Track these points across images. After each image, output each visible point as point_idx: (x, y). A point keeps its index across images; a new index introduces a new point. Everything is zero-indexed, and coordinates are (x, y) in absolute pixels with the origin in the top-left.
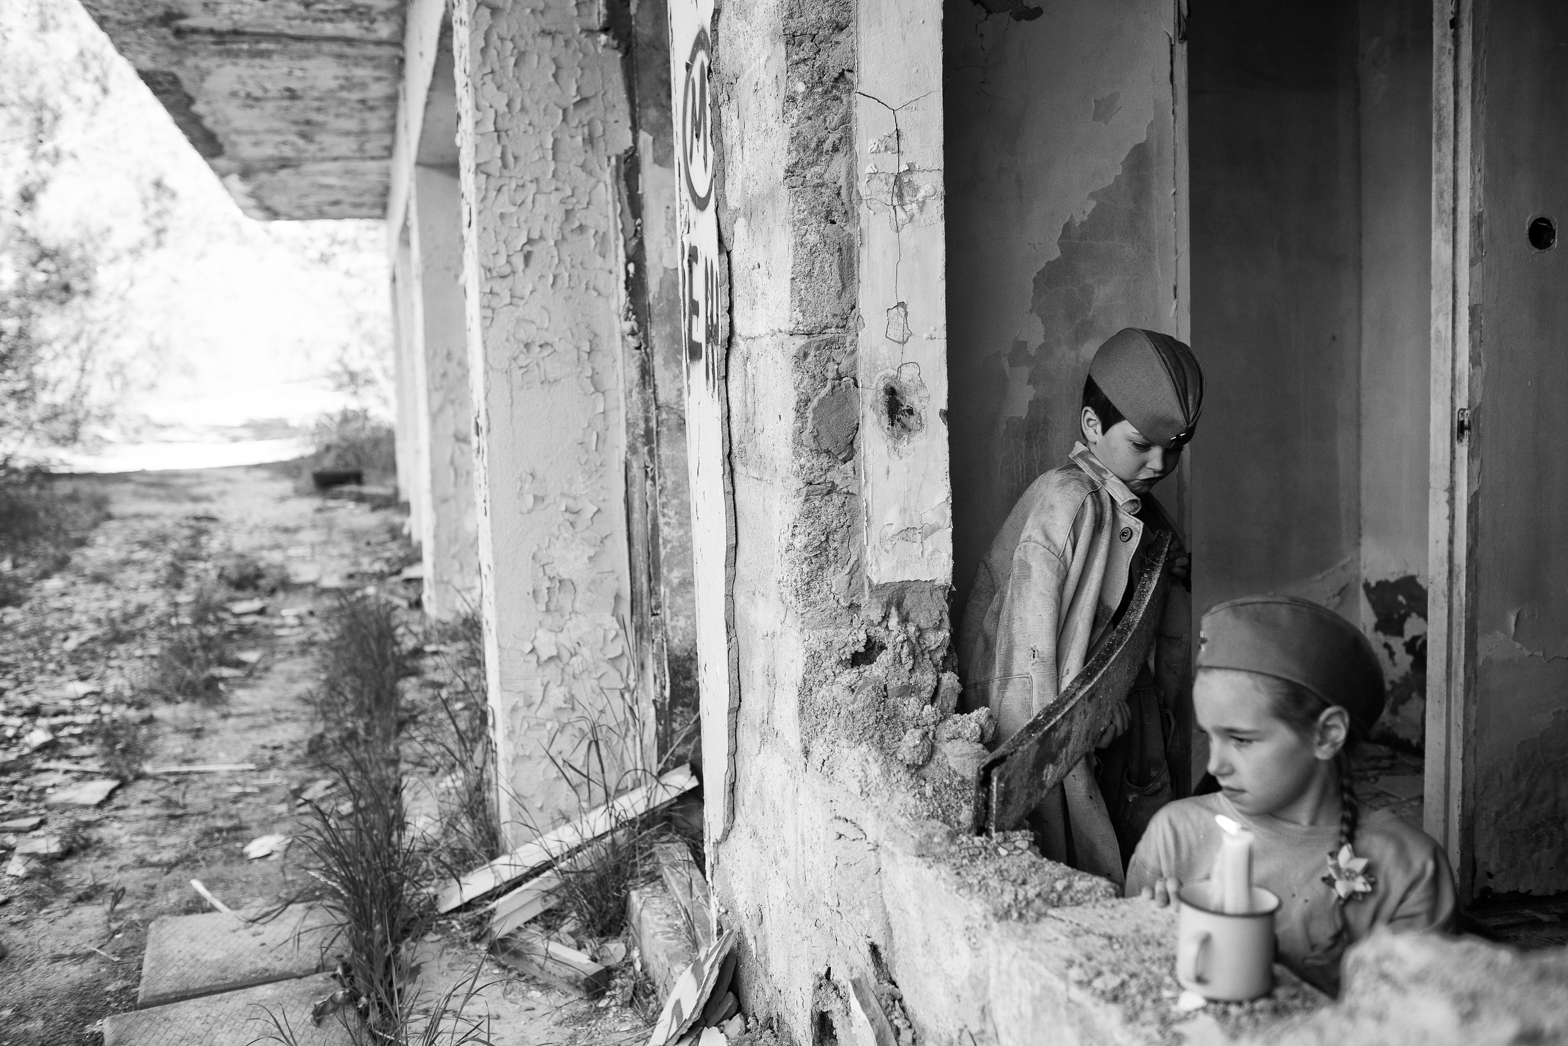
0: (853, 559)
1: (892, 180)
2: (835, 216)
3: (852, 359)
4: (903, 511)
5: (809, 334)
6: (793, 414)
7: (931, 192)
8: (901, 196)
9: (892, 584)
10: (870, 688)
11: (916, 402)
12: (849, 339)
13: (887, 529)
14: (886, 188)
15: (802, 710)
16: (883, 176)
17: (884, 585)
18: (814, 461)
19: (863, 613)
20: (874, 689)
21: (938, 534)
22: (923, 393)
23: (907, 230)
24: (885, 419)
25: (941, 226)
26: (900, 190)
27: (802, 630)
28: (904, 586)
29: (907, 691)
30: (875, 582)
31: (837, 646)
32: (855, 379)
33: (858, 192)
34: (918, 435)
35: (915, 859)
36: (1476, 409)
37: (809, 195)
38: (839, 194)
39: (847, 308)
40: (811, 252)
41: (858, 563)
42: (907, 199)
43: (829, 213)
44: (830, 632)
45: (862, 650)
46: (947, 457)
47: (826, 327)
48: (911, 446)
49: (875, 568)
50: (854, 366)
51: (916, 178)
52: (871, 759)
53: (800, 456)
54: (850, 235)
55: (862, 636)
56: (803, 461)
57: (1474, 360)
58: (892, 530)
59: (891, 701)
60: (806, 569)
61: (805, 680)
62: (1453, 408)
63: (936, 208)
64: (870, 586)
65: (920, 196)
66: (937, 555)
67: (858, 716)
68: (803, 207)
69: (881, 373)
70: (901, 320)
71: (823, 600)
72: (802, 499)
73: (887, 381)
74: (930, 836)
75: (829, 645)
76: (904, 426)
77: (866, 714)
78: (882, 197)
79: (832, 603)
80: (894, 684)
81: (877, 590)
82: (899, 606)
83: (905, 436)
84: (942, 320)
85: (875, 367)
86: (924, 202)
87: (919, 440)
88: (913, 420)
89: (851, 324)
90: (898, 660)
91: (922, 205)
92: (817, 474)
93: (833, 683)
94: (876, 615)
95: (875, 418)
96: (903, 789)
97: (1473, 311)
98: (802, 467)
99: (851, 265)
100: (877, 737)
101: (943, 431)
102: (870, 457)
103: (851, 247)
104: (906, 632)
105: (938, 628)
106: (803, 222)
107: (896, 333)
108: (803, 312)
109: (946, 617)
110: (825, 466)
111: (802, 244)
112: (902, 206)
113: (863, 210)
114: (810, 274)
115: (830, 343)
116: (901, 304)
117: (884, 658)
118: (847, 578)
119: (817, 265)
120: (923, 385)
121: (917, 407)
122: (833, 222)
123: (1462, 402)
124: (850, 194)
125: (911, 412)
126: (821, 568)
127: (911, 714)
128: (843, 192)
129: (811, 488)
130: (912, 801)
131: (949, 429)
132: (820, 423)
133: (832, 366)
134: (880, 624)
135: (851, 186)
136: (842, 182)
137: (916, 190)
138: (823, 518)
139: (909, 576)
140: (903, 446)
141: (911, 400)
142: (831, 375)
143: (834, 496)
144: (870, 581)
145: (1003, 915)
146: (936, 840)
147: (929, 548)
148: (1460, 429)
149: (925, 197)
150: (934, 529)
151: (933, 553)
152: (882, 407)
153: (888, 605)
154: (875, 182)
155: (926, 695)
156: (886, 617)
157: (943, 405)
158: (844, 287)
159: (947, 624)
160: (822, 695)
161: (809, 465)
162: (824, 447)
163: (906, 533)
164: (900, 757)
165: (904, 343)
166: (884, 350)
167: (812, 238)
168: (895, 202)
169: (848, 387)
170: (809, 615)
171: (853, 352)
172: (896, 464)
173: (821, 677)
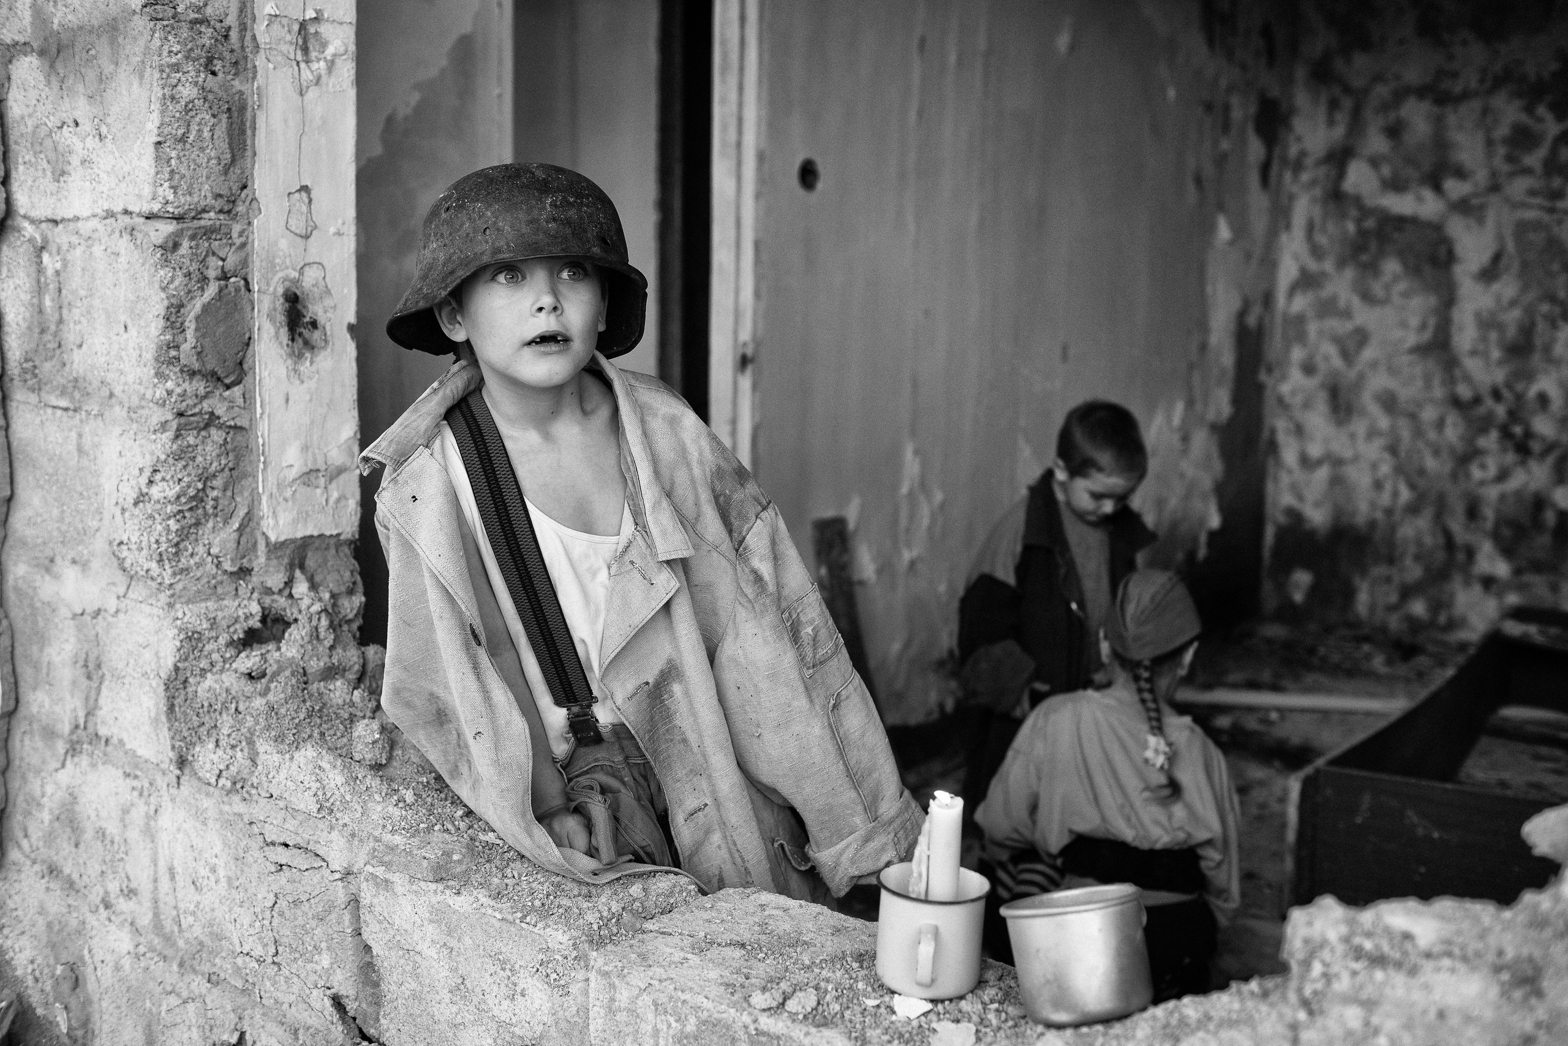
0: (242, 512)
1: (296, 27)
2: (218, 66)
3: (243, 254)
4: (305, 448)
5: (179, 218)
6: (161, 323)
7: (342, 50)
8: (305, 50)
9: (293, 541)
10: (288, 673)
11: (320, 312)
12: (236, 228)
13: (286, 472)
14: (288, 38)
15: (171, 708)
16: (285, 21)
17: (283, 543)
18: (186, 385)
19: (255, 580)
20: (293, 674)
21: (343, 477)
22: (328, 302)
23: (312, 94)
24: (284, 332)
25: (352, 93)
26: (305, 41)
27: (171, 605)
28: (306, 543)
29: (331, 673)
30: (273, 538)
31: (224, 624)
32: (246, 280)
33: (254, 38)
34: (323, 354)
35: (433, 886)
36: (757, 342)
37: (185, 33)
38: (226, 37)
39: (235, 188)
40: (187, 111)
41: (249, 517)
42: (313, 55)
43: (210, 60)
44: (211, 604)
45: (258, 625)
46: (355, 382)
47: (204, 211)
48: (314, 368)
49: (271, 522)
50: (245, 263)
51: (324, 29)
52: (325, 765)
53: (166, 378)
54: (241, 93)
55: (255, 608)
56: (170, 385)
57: (757, 294)
58: (293, 473)
59: (314, 687)
60: (173, 525)
61: (177, 669)
62: (736, 339)
63: (347, 70)
64: (268, 544)
65: (330, 51)
66: (343, 503)
67: (283, 711)
68: (176, 48)
69: (280, 275)
70: (304, 209)
71: (198, 565)
72: (170, 434)
73: (287, 284)
74: (447, 854)
75: (213, 623)
76: (306, 343)
77: (292, 706)
78: (284, 48)
79: (210, 568)
80: (315, 665)
81: (275, 549)
82: (302, 567)
83: (308, 355)
84: (351, 212)
85: (273, 266)
86: (333, 62)
87: (324, 361)
88: (316, 335)
89: (241, 208)
90: (315, 635)
91: (331, 65)
92: (190, 402)
93: (222, 671)
94: (276, 580)
95: (272, 331)
96: (377, 797)
97: (757, 245)
98: (169, 393)
99: (243, 132)
100: (316, 735)
101: (350, 349)
102: (266, 381)
103: (243, 109)
104: (320, 600)
105: (351, 592)
106: (176, 68)
107: (298, 224)
108: (174, 188)
109: (358, 578)
110: (202, 391)
111: (173, 98)
112: (307, 62)
113: (260, 61)
114: (183, 139)
115: (209, 232)
116: (305, 189)
117: (296, 634)
118: (235, 535)
119: (194, 128)
120: (328, 292)
121: (322, 319)
122: (214, 73)
123: (745, 335)
124: (242, 39)
125: (314, 324)
126: (197, 524)
127: (340, 702)
128: (234, 35)
129: (183, 420)
130: (396, 812)
131: (358, 347)
132: (204, 336)
133: (214, 263)
134: (280, 591)
135: (243, 28)
136: (231, 20)
137: (324, 45)
138: (200, 459)
139: (311, 530)
140: (305, 367)
141: (315, 310)
142: (212, 273)
143: (213, 431)
144: (267, 538)
145: (598, 941)
146: (455, 857)
147: (335, 495)
148: (744, 362)
149: (335, 55)
150: (340, 471)
151: (338, 500)
152: (281, 318)
153: (291, 567)
154: (276, 27)
155: (352, 676)
156: (289, 583)
157: (352, 318)
158: (233, 160)
159: (360, 587)
160: (207, 687)
161: (179, 390)
162: (209, 367)
163: (309, 476)
164: (357, 757)
165: (307, 237)
166: (283, 244)
167: (187, 92)
168: (299, 58)
169: (238, 290)
170: (180, 586)
171: (243, 245)
172: (299, 392)
173: (204, 664)
